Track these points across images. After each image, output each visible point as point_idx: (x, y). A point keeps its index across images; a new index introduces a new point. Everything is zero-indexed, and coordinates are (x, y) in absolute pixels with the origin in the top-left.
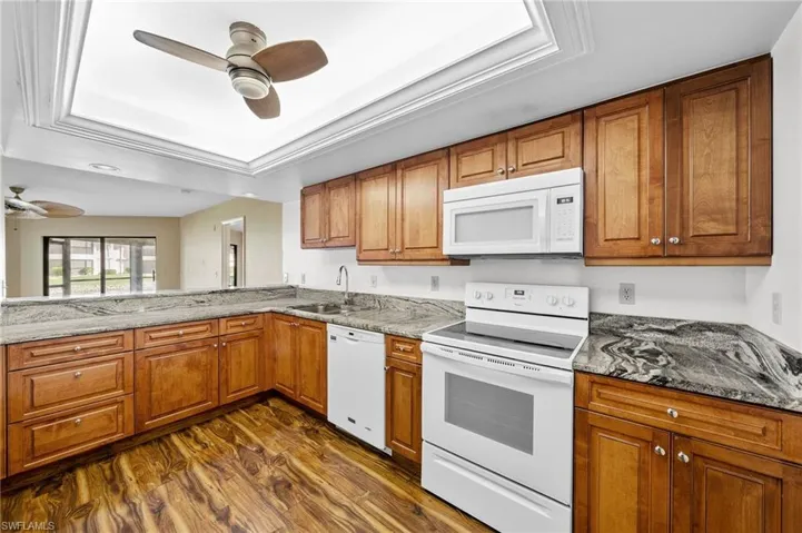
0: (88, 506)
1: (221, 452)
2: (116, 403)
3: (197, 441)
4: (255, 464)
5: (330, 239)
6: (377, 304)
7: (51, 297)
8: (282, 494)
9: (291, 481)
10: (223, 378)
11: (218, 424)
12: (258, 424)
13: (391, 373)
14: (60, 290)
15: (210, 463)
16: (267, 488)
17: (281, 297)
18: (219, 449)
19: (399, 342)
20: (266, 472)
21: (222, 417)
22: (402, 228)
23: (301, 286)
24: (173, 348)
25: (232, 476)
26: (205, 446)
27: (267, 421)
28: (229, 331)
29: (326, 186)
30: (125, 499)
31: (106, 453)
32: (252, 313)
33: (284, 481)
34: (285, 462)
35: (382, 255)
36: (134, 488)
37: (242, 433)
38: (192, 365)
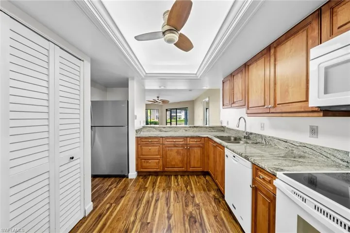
0: (146, 188)
1: (181, 190)
2: (158, 159)
3: (177, 182)
4: (188, 203)
5: (234, 103)
6: (264, 141)
7: (167, 126)
8: (191, 224)
9: (197, 220)
10: (188, 160)
11: (186, 178)
12: (198, 185)
13: (255, 190)
14: (169, 124)
15: (176, 193)
16: (187, 216)
17: (217, 131)
18: (181, 188)
19: (261, 171)
20: (191, 208)
21: (188, 176)
22: (275, 90)
23: (227, 126)
24: (172, 145)
25: (180, 202)
26: (178, 185)
27: (202, 185)
28: (191, 143)
29: (232, 75)
30: (153, 192)
31: (156, 174)
32: (199, 137)
33: (194, 218)
34: (199, 209)
35: (260, 110)
36: (156, 189)
37: (191, 186)
38: (178, 152)
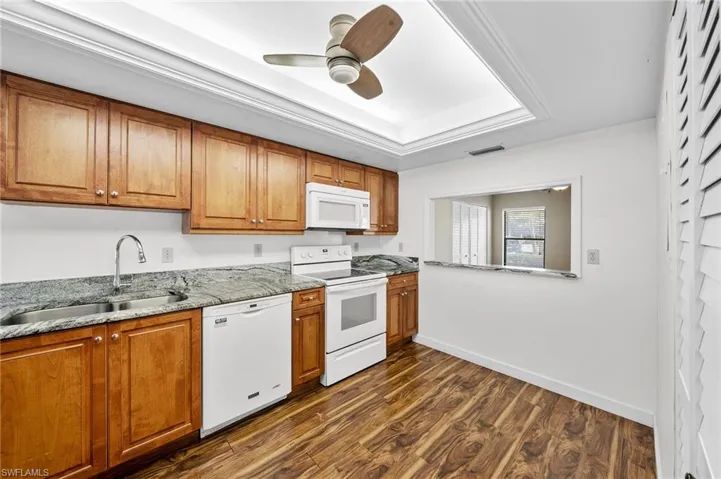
6: (180, 282)
35: (238, 224)
